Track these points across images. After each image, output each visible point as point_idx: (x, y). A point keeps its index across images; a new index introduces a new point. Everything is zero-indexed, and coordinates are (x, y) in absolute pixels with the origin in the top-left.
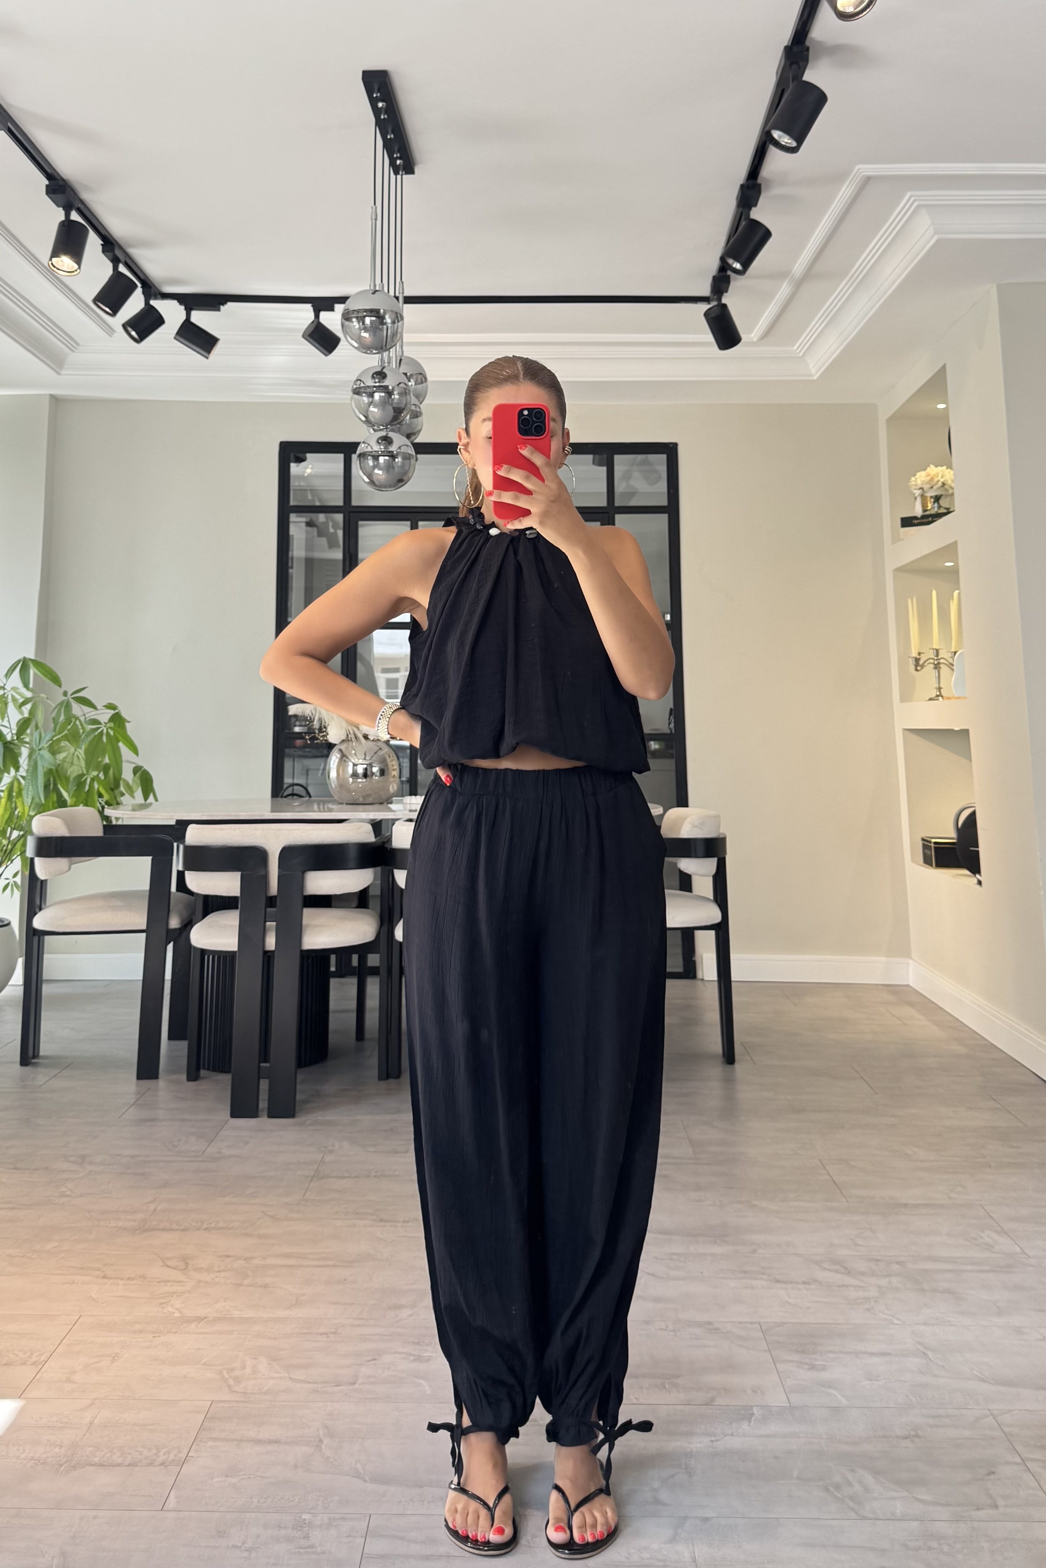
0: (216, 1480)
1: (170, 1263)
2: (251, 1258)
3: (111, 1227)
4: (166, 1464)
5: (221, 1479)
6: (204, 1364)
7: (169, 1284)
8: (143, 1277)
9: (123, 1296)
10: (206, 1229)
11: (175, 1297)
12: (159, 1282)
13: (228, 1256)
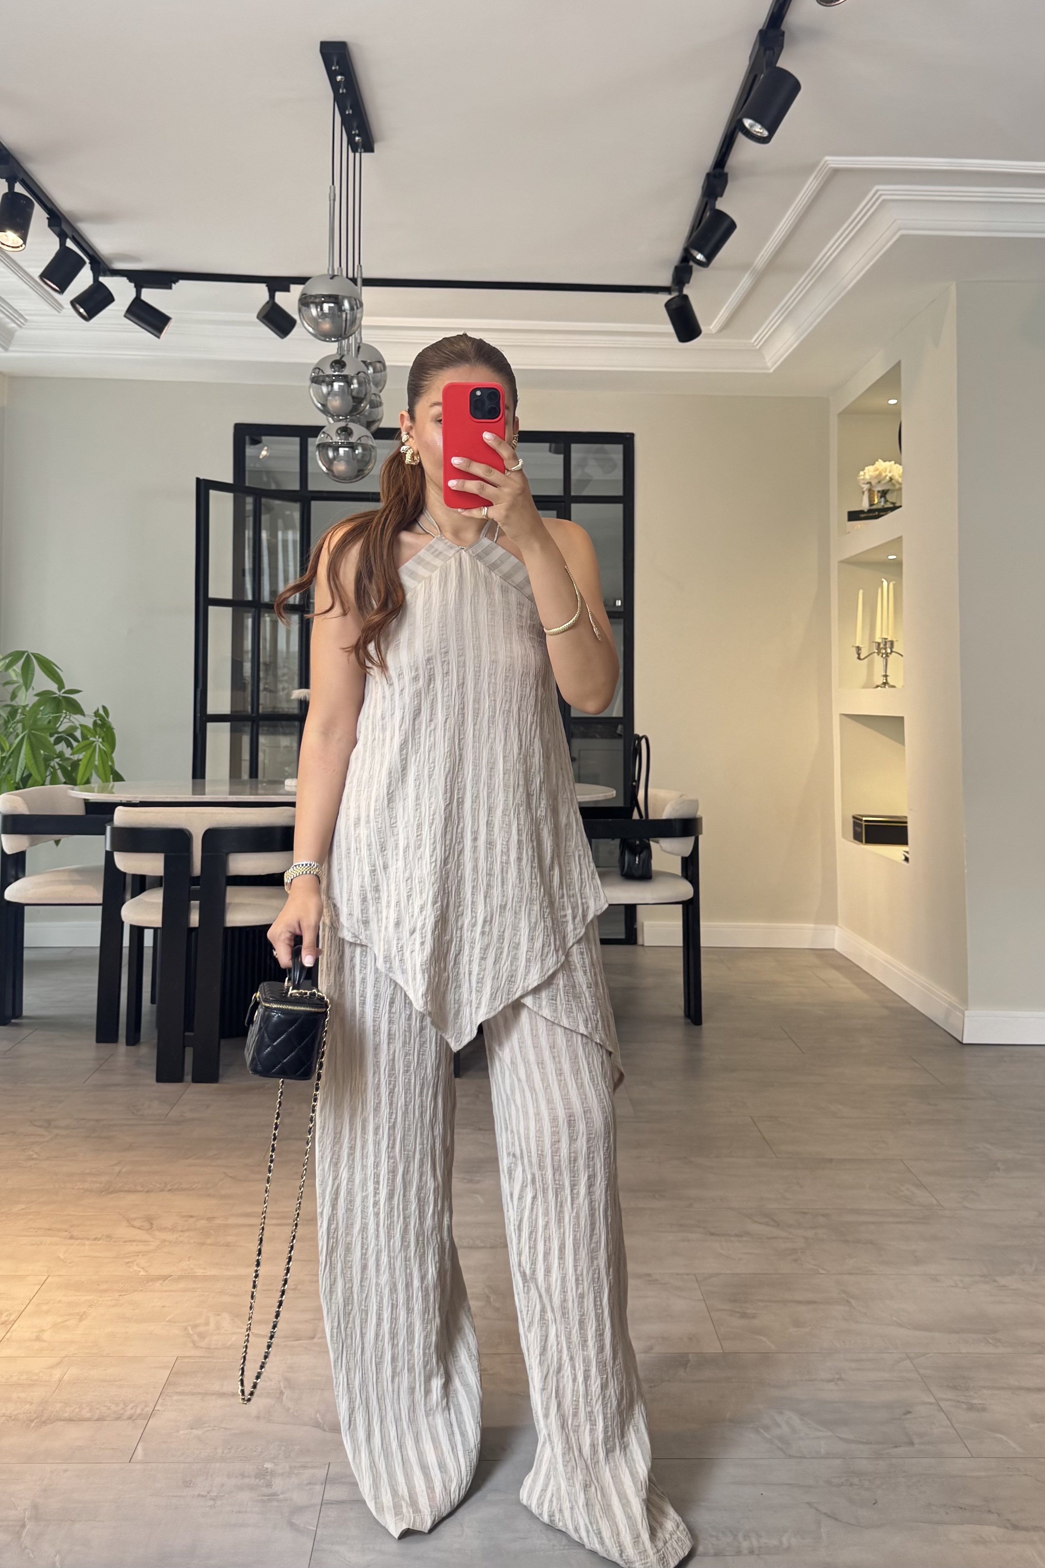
0: (181, 1432)
1: (136, 1223)
2: (214, 1218)
3: (78, 1189)
4: (134, 1418)
5: (186, 1432)
6: (168, 1321)
7: (134, 1243)
8: (109, 1237)
9: (88, 1256)
10: (169, 1190)
11: (140, 1256)
12: (125, 1242)
13: (191, 1217)
